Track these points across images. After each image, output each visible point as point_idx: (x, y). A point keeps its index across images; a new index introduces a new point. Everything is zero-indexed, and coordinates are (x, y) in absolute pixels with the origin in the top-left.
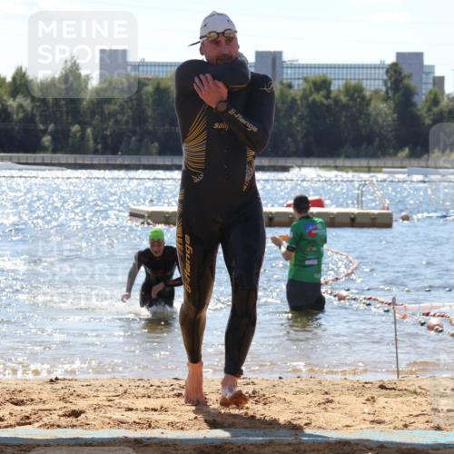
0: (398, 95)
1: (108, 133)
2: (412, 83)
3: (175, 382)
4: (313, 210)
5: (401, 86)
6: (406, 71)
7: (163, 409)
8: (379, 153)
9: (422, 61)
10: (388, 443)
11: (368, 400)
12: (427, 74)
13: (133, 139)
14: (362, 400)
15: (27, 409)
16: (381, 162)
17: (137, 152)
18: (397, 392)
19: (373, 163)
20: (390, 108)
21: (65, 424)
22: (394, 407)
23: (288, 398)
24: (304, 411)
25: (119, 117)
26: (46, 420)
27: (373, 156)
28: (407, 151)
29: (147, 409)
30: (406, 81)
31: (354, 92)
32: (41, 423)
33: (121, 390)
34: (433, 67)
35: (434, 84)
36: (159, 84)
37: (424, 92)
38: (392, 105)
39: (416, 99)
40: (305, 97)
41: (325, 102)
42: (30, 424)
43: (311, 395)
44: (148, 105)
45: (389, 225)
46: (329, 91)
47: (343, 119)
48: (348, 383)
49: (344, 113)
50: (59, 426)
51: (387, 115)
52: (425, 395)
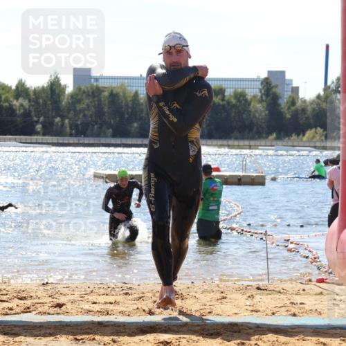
0: (269, 98)
1: (79, 123)
2: (278, 90)
3: (124, 285)
5: (271, 92)
6: (274, 83)
7: (116, 303)
8: (257, 137)
9: (284, 76)
10: (262, 324)
11: (249, 297)
12: (288, 85)
13: (96, 126)
14: (245, 297)
15: (28, 303)
16: (258, 142)
17: (98, 135)
18: (268, 292)
19: (252, 143)
20: (263, 107)
21: (52, 312)
22: (266, 302)
23: (197, 296)
24: (208, 304)
25: (86, 112)
26: (40, 310)
27: (252, 138)
28: (274, 135)
29: (106, 303)
30: (274, 90)
31: (240, 96)
32: (37, 312)
33: (89, 291)
34: (291, 80)
35: (292, 91)
36: (112, 91)
37: (285, 96)
38: (265, 106)
39: (280, 101)
41: (221, 103)
42: (30, 312)
43: (212, 294)
44: (105, 105)
45: (263, 184)
46: (224, 96)
47: (233, 114)
48: (236, 286)
49: (234, 110)
50: (49, 314)
51: (261, 112)
52: (286, 294)
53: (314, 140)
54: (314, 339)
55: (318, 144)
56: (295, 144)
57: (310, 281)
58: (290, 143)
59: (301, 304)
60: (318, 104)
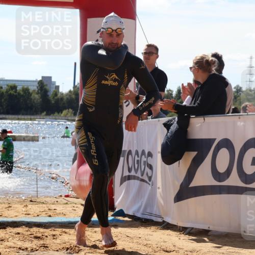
0: (42, 92)
2: (47, 88)
4: (9, 134)
5: (43, 88)
6: (45, 83)
9: (51, 80)
10: (30, 222)
11: (25, 206)
12: (53, 84)
14: (23, 206)
16: (35, 117)
18: (36, 203)
19: (32, 117)
20: (39, 97)
22: (34, 208)
27: (33, 114)
28: (45, 113)
30: (45, 87)
31: (26, 90)
34: (55, 82)
35: (55, 88)
37: (52, 91)
39: (49, 93)
40: (7, 92)
41: (15, 94)
43: (3, 205)
45: (38, 141)
46: (16, 90)
47: (22, 101)
49: (22, 98)
51: (38, 99)
52: (46, 204)
53: (67, 116)
54: (60, 229)
55: (70, 118)
56: (57, 118)
57: (61, 196)
58: (54, 118)
59: (55, 209)
60: (70, 96)
